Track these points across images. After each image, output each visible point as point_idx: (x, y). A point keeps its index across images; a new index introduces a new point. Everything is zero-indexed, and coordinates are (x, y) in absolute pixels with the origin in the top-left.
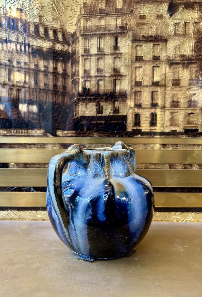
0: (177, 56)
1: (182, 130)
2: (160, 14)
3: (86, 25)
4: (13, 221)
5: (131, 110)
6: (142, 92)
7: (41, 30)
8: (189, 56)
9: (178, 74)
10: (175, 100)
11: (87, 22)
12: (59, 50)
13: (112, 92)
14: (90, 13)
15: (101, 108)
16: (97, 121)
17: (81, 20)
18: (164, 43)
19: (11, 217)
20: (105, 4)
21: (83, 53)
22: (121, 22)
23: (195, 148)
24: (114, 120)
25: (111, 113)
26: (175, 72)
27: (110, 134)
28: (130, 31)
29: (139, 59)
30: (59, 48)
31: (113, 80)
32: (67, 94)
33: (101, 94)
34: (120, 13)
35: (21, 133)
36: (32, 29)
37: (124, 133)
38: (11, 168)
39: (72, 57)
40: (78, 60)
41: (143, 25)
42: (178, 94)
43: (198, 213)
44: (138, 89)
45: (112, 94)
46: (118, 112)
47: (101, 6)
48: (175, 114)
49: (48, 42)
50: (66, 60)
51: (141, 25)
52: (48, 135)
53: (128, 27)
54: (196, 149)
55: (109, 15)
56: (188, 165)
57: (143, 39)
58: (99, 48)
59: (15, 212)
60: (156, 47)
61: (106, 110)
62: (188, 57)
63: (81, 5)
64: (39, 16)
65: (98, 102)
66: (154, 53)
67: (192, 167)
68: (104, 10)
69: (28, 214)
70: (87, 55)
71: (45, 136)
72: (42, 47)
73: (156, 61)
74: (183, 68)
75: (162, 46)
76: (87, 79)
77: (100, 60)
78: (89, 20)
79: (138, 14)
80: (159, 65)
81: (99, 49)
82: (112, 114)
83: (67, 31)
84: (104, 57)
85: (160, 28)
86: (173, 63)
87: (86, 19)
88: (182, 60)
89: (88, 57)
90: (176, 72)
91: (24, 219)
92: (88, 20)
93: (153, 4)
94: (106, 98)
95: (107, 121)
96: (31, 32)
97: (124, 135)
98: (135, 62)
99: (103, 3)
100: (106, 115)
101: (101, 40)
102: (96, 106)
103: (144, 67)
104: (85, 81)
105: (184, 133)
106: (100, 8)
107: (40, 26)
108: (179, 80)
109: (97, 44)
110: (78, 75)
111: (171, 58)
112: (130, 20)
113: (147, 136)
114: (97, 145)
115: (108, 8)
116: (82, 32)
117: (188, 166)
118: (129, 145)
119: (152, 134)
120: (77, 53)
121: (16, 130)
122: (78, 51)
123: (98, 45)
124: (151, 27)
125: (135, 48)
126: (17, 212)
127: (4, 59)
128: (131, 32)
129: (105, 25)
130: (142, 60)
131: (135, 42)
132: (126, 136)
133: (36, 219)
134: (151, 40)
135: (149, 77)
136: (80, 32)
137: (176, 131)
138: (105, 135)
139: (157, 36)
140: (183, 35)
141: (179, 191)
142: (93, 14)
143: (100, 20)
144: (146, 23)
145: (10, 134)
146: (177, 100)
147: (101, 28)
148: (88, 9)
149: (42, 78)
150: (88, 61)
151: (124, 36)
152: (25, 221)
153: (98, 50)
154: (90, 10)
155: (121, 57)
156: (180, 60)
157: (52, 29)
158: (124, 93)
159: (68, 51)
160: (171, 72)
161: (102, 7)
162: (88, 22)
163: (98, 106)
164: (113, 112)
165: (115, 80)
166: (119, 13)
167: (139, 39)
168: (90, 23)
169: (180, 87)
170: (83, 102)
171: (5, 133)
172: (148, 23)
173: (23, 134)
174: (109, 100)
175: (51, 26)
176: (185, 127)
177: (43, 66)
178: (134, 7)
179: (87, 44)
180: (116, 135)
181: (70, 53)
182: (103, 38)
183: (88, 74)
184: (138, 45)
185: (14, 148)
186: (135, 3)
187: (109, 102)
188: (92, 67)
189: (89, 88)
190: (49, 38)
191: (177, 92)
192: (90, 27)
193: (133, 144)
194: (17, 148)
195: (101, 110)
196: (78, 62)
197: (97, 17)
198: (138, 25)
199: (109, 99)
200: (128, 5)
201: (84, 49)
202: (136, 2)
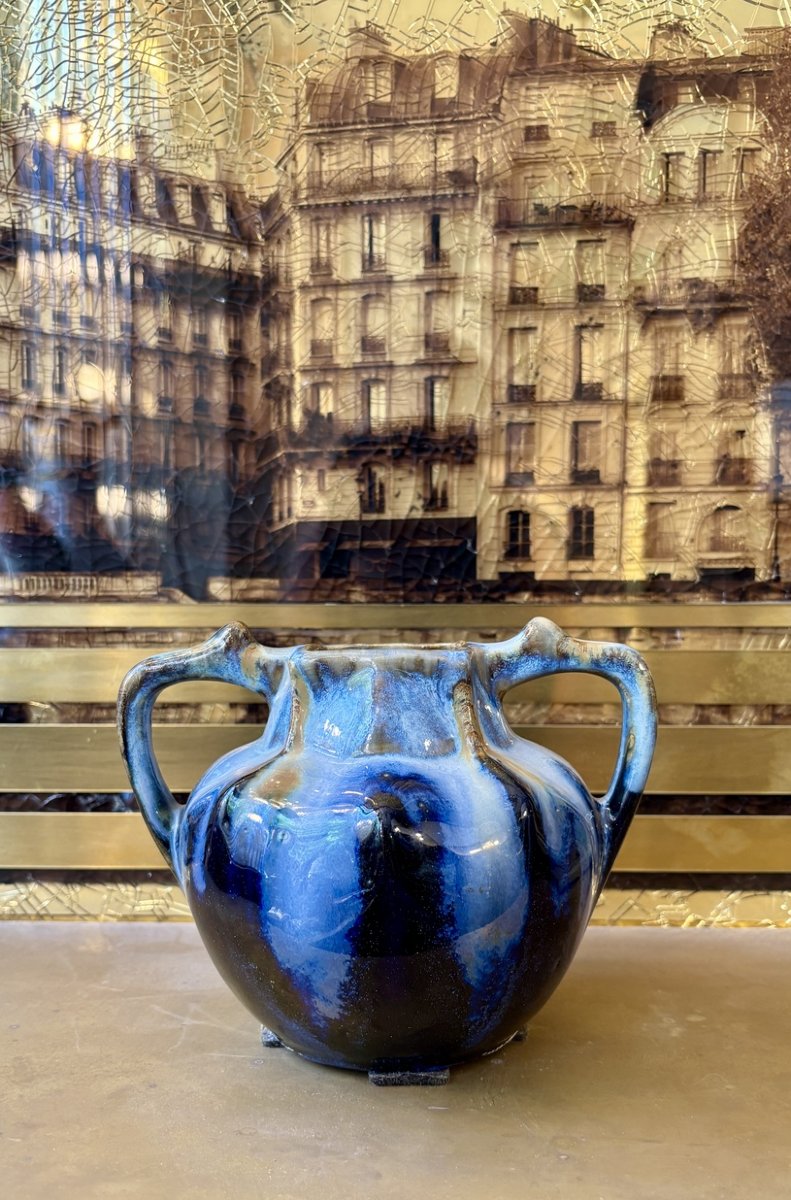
0: (670, 282)
1: (691, 575)
2: (605, 118)
3: (317, 169)
4: (48, 923)
5: (494, 497)
6: (537, 426)
7: (147, 190)
8: (719, 284)
9: (673, 353)
10: (663, 458)
11: (322, 154)
12: (214, 269)
13: (419, 427)
14: (334, 122)
15: (377, 491)
16: (363, 540)
17: (296, 147)
18: (623, 235)
19: (38, 908)
20: (389, 85)
21: (307, 279)
22: (451, 153)
23: (743, 643)
24: (429, 535)
25: (417, 509)
26: (663, 345)
27: (412, 590)
28: (487, 187)
29: (523, 298)
30: (213, 258)
31: (422, 381)
32: (248, 439)
33: (377, 437)
34: (449, 119)
35: (74, 589)
36: (110, 185)
37: (468, 585)
38: (39, 720)
39: (266, 292)
40: (286, 307)
41: (539, 166)
42: (675, 433)
43: (752, 893)
44: (522, 415)
45: (418, 436)
46: (445, 504)
47: (376, 91)
48: (664, 513)
49: (171, 238)
50: (241, 304)
51: (530, 163)
52: (175, 597)
53: (481, 173)
54: (747, 646)
55: (408, 125)
56: (714, 709)
57: (537, 219)
58: (367, 257)
59: (54, 888)
60: (588, 250)
61: (397, 496)
62: (716, 286)
63: (297, 89)
64: (138, 137)
65: (367, 466)
66: (582, 274)
67: (730, 718)
68: (388, 107)
69: (105, 897)
70: (324, 286)
71: (166, 599)
72: (149, 256)
73: (588, 307)
74: (694, 329)
75: (614, 246)
76: (321, 379)
77: (371, 305)
78: (330, 150)
79: (518, 120)
80: (602, 322)
81: (369, 261)
82: (418, 514)
83: (242, 193)
84: (389, 291)
85: (605, 176)
86: (656, 313)
87: (319, 144)
88: (692, 302)
89: (324, 292)
90: (667, 348)
91: (88, 915)
92: (325, 147)
93: (577, 82)
94: (398, 453)
95: (400, 541)
96: (108, 198)
97: (466, 593)
98: (507, 311)
99: (382, 82)
100: (395, 518)
101: (375, 227)
102: (359, 481)
103: (544, 329)
104: (316, 387)
105: (700, 583)
106: (371, 99)
107: (140, 174)
108: (679, 379)
109: (359, 241)
110: (289, 364)
111: (649, 294)
112: (487, 145)
113: (556, 599)
114: (363, 632)
115: (403, 100)
116: (303, 194)
117: (717, 712)
118: (485, 632)
119: (576, 590)
120: (282, 279)
121: (52, 579)
122: (287, 272)
123: (363, 245)
124: (571, 173)
125: (509, 255)
126: (63, 888)
127: (7, 305)
128: (492, 192)
129: (392, 166)
130: (535, 302)
131: (509, 231)
132: (474, 598)
133: (136, 917)
134: (568, 224)
135: (562, 369)
136: (295, 194)
137: (667, 576)
138: (392, 593)
139: (592, 205)
140: (694, 201)
141: (679, 808)
142: (346, 124)
143: (372, 147)
144: (551, 155)
145: (33, 593)
146: (671, 458)
147: (377, 178)
148: (325, 105)
149: (151, 376)
150: (326, 308)
151: (466, 209)
152: (91, 924)
153: (363, 267)
154: (330, 107)
155: (452, 290)
156: (683, 300)
157: (185, 186)
158: (467, 431)
159: (248, 273)
160: (648, 347)
161: (379, 94)
162: (324, 157)
163: (367, 482)
164: (423, 506)
165: (430, 382)
166: (443, 117)
167: (521, 218)
168: (334, 159)
169: (685, 406)
170: (310, 468)
171: (12, 590)
172: (556, 155)
173: (81, 594)
174: (409, 457)
175: (182, 174)
176: (702, 560)
177: (154, 330)
178: (505, 92)
179: (323, 243)
180: (435, 596)
181: (257, 278)
182: (383, 218)
183: (324, 360)
184: (518, 244)
185: (48, 645)
186: (508, 79)
187: (407, 467)
188: (341, 332)
189: (330, 414)
190: (177, 220)
191: (674, 427)
192: (333, 174)
193: (500, 628)
194: (60, 644)
195: (378, 498)
196: (287, 313)
197: (360, 138)
198: (519, 164)
199: (408, 453)
200: (478, 88)
201: (309, 264)
202: (513, 76)
